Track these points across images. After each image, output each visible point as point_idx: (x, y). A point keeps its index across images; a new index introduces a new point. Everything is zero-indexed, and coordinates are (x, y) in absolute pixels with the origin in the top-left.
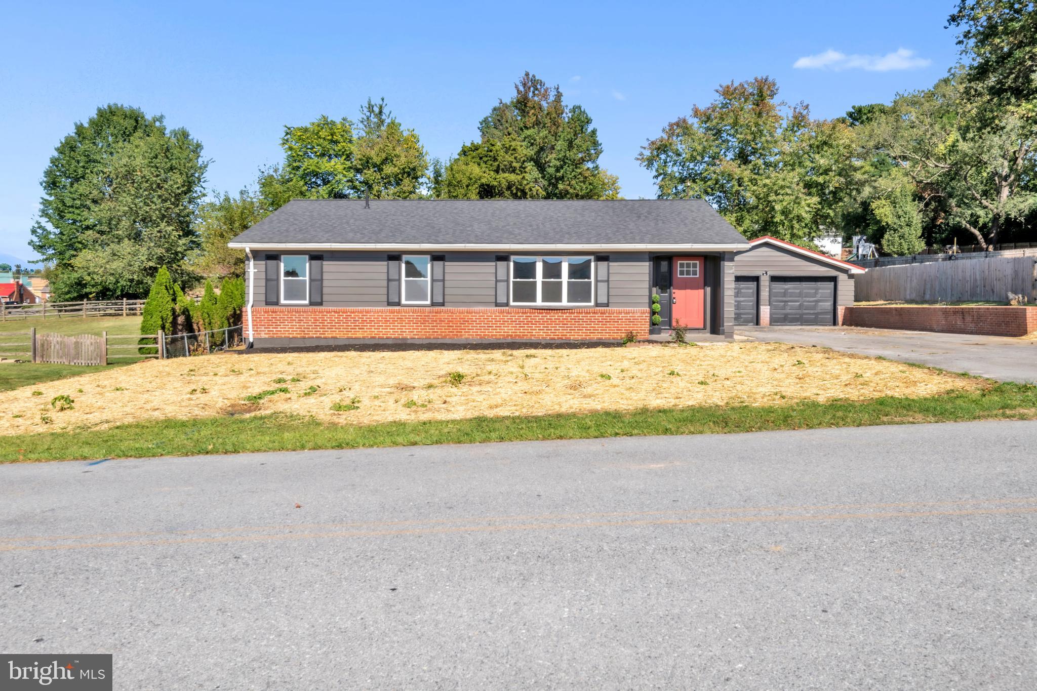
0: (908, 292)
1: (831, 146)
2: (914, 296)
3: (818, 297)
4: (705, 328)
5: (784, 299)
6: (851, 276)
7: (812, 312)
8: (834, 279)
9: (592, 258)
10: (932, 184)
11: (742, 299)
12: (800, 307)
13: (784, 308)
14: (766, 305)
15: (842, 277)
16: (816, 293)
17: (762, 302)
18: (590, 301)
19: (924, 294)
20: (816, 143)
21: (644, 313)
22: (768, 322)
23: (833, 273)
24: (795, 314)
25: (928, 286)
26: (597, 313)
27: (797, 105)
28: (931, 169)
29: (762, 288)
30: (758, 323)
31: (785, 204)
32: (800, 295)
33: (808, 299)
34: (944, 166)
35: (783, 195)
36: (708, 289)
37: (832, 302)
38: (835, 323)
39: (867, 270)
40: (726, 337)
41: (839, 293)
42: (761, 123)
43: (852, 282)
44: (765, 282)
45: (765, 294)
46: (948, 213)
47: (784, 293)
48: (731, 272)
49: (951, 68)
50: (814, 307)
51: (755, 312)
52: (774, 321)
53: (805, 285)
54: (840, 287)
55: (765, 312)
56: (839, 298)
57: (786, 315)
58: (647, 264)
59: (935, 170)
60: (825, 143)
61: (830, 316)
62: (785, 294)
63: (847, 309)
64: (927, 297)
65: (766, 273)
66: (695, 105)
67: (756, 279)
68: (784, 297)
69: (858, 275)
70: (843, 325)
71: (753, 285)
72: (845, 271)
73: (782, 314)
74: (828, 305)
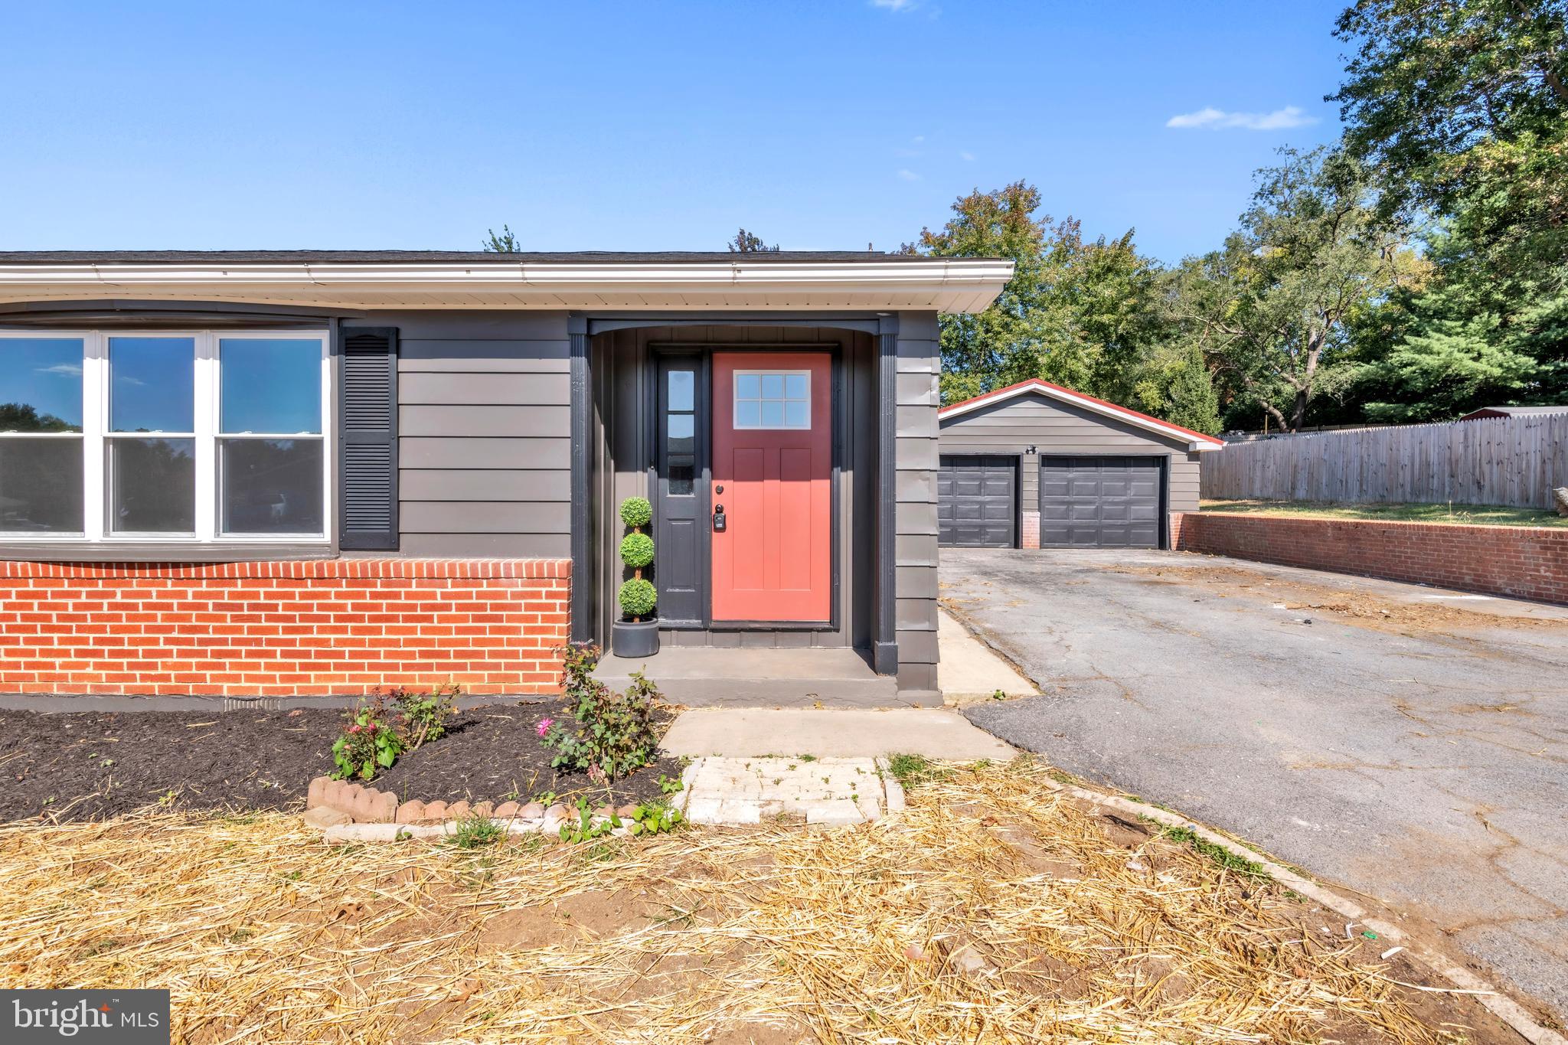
0: (1257, 485)
1: (1118, 273)
2: (1270, 491)
3: (1131, 495)
4: (834, 626)
5: (1067, 498)
6: (1194, 456)
7: (1120, 522)
8: (1161, 462)
9: (323, 337)
10: (1220, 354)
11: (988, 498)
12: (1096, 513)
13: (1066, 515)
14: (1031, 510)
15: (1177, 458)
16: (1126, 488)
17: (1025, 504)
18: (318, 528)
19: (1293, 488)
20: (1096, 270)
21: (539, 579)
22: (1038, 543)
23: (1160, 449)
24: (1088, 527)
25: (1303, 476)
26: (331, 581)
27: (1063, 223)
28: (1219, 336)
29: (1025, 477)
30: (1017, 544)
31: (1052, 355)
32: (1096, 491)
33: (1111, 499)
34: (1237, 332)
35: (1050, 342)
36: (846, 479)
37: (1157, 505)
38: (1162, 544)
39: (1225, 444)
40: (901, 686)
41: (1172, 487)
42: (1016, 240)
43: (1195, 467)
44: (1030, 466)
45: (1030, 489)
46: (1241, 389)
47: (1067, 486)
48: (925, 399)
49: (1243, 216)
50: (1123, 515)
51: (1013, 522)
52: (1049, 539)
53: (1104, 472)
54: (1172, 477)
55: (1032, 522)
56: (1172, 497)
57: (1070, 529)
58: (564, 364)
59: (1227, 337)
60: (1109, 269)
61: (1154, 531)
62: (1067, 490)
63: (1187, 518)
64: (1301, 494)
65: (1033, 450)
66: (925, 228)
67: (1015, 461)
68: (1068, 494)
69: (1208, 453)
70: (1180, 548)
71: (1009, 472)
72: (1182, 446)
73: (1065, 527)
74: (1150, 510)
